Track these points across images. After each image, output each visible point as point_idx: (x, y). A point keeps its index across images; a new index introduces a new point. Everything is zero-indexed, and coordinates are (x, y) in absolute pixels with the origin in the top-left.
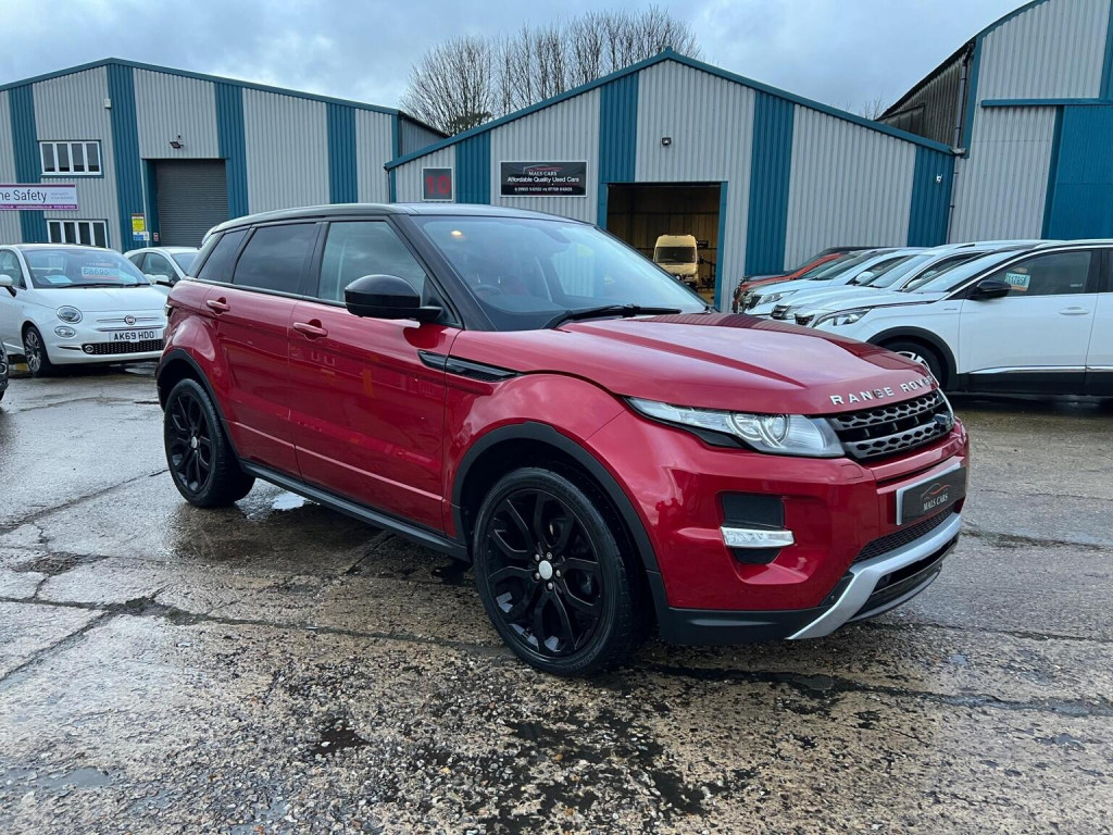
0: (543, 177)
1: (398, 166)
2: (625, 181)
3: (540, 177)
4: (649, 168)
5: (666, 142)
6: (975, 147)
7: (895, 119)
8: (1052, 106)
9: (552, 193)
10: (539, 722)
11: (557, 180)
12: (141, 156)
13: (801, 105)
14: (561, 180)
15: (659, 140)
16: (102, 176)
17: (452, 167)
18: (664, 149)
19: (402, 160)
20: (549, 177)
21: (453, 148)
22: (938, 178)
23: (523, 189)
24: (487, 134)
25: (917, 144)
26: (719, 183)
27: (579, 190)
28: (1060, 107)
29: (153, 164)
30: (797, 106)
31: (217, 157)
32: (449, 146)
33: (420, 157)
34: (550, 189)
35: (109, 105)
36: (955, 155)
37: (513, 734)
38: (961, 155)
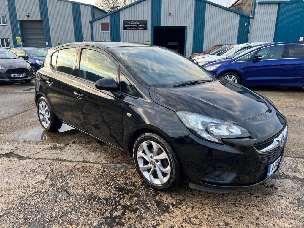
0: (135, 25)
1: (93, 22)
2: (158, 26)
3: (134, 25)
4: (166, 22)
5: (170, 14)
6: (256, 15)
7: (234, 7)
8: (277, 4)
9: (138, 29)
10: (124, 187)
11: (139, 25)
12: (18, 19)
13: (208, 3)
14: (140, 26)
15: (168, 14)
16: (7, 25)
17: (109, 22)
18: (169, 16)
19: (94, 20)
20: (137, 25)
21: (109, 16)
22: (246, 24)
23: (129, 28)
24: (119, 12)
25: (240, 15)
26: (185, 26)
27: (145, 28)
28: (279, 4)
29: (22, 22)
30: (207, 4)
31: (40, 19)
32: (108, 16)
33: (100, 19)
34: (137, 28)
35: (7, 4)
36: (250, 18)
37: (116, 191)
38: (252, 18)
